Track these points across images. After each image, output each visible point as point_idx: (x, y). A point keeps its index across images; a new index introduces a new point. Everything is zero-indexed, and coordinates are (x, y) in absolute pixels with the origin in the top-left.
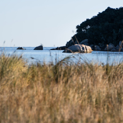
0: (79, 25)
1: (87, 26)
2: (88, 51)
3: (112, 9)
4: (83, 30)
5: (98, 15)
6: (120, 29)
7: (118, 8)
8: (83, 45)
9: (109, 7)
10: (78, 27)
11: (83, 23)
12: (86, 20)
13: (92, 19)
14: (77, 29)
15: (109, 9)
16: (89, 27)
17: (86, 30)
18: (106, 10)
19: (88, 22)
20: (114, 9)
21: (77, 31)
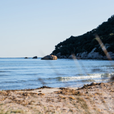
2: (55, 58)
4: (58, 48)
6: (77, 47)
7: (77, 36)
8: (52, 55)
10: (56, 46)
11: (58, 44)
13: (63, 42)
15: (72, 37)
16: (61, 46)
17: (60, 48)
18: (71, 37)
19: (61, 44)
21: (55, 48)
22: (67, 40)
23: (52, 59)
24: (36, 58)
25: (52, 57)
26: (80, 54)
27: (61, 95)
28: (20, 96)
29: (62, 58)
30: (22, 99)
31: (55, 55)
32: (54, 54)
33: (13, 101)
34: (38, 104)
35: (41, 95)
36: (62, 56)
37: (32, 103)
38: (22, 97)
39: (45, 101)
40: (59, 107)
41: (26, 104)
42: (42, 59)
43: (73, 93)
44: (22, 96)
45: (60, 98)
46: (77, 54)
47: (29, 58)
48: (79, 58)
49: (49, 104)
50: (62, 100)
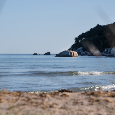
0: (77, 37)
1: (83, 38)
2: (75, 55)
3: (101, 26)
4: (79, 41)
5: (90, 30)
6: (105, 40)
8: (71, 51)
9: (98, 25)
10: (76, 39)
11: (80, 36)
12: (82, 34)
13: (86, 33)
14: (75, 40)
15: (98, 26)
17: (82, 40)
18: (96, 26)
19: (83, 35)
20: (102, 26)
21: (75, 41)
22: (92, 30)
23: (71, 56)
24: (48, 54)
25: (71, 53)
26: (109, 50)
27: (92, 97)
28: (36, 97)
29: (84, 55)
30: (40, 101)
31: (75, 51)
32: (74, 49)
33: (27, 103)
34: (63, 107)
35: (65, 96)
36: (84, 52)
37: (55, 106)
38: (39, 99)
39: (72, 103)
40: (92, 111)
41: (47, 107)
42: (57, 55)
43: (108, 95)
44: (39, 97)
45: (92, 101)
46: (106, 50)
47: (39, 54)
48: (107, 55)
49: (77, 107)
50: (95, 103)
